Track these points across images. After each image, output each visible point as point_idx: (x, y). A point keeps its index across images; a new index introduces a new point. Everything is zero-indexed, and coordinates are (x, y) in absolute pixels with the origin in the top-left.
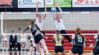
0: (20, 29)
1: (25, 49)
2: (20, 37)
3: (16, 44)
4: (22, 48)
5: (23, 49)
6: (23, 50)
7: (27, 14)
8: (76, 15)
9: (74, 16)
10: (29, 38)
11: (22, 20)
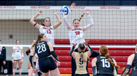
0: (11, 37)
1: (21, 71)
2: (12, 50)
3: (4, 62)
4: (14, 71)
5: (17, 71)
6: (17, 74)
7: (24, 10)
8: (111, 13)
9: (107, 13)
10: (28, 52)
11: (16, 20)
